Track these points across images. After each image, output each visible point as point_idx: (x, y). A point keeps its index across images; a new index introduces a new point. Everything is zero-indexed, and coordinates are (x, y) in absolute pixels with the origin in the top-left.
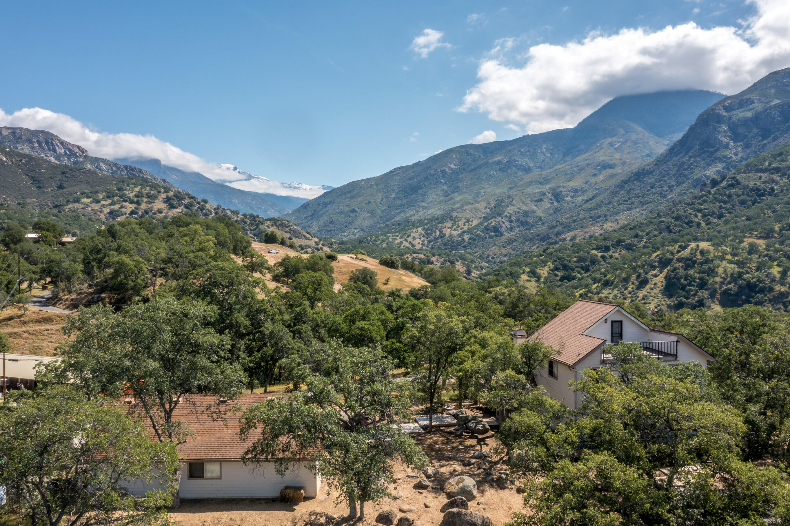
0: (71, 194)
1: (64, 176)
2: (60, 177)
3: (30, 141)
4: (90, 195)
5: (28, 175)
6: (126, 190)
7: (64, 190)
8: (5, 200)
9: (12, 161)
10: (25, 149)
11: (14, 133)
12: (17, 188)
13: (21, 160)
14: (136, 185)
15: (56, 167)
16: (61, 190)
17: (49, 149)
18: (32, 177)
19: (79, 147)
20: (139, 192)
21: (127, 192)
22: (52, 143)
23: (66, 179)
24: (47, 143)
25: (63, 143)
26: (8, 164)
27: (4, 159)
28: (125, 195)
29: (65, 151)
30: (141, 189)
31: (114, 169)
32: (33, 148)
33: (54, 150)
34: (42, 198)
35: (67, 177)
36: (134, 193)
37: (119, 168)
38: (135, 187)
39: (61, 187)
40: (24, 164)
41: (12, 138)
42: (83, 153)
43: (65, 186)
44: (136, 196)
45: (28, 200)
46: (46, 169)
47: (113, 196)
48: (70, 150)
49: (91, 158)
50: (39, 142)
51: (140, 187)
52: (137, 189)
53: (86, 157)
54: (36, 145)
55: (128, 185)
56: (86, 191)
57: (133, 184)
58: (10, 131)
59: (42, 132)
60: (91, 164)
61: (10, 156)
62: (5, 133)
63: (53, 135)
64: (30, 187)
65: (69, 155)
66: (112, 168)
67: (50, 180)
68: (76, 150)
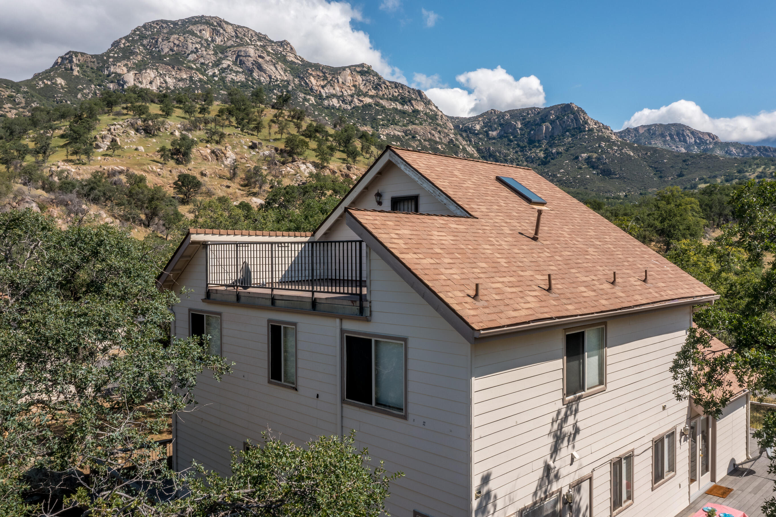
0: (689, 181)
1: (684, 164)
2: (680, 165)
3: (663, 135)
4: (708, 180)
5: (651, 167)
6: (747, 171)
7: (683, 178)
8: (629, 192)
9: (639, 155)
10: (658, 144)
11: (649, 130)
12: (641, 180)
13: (646, 154)
14: (758, 165)
15: (678, 156)
16: (681, 178)
17: (680, 141)
18: (655, 168)
19: (709, 134)
20: (762, 172)
21: (748, 174)
22: (683, 135)
23: (686, 167)
24: (678, 134)
25: (694, 133)
26: (635, 159)
27: (632, 154)
28: (745, 177)
29: (695, 140)
30: (765, 169)
31: (746, 151)
32: (665, 142)
33: (685, 141)
34: (662, 187)
35: (687, 165)
36: (756, 174)
37: (750, 151)
38: (757, 167)
39: (681, 175)
40: (649, 157)
41: (647, 135)
42: (713, 139)
43: (685, 173)
44: (758, 177)
45: (650, 190)
46: (669, 159)
47: (732, 179)
48: (700, 138)
49: (722, 143)
50: (671, 136)
51: (763, 167)
52: (760, 170)
53: (716, 143)
54: (668, 138)
55: (750, 166)
56: (705, 177)
57: (755, 164)
58: (646, 129)
59: (675, 125)
60: (721, 150)
61: (637, 150)
62: (641, 131)
63: (684, 126)
64: (652, 178)
65: (699, 144)
66: (743, 151)
67: (671, 169)
68: (707, 137)
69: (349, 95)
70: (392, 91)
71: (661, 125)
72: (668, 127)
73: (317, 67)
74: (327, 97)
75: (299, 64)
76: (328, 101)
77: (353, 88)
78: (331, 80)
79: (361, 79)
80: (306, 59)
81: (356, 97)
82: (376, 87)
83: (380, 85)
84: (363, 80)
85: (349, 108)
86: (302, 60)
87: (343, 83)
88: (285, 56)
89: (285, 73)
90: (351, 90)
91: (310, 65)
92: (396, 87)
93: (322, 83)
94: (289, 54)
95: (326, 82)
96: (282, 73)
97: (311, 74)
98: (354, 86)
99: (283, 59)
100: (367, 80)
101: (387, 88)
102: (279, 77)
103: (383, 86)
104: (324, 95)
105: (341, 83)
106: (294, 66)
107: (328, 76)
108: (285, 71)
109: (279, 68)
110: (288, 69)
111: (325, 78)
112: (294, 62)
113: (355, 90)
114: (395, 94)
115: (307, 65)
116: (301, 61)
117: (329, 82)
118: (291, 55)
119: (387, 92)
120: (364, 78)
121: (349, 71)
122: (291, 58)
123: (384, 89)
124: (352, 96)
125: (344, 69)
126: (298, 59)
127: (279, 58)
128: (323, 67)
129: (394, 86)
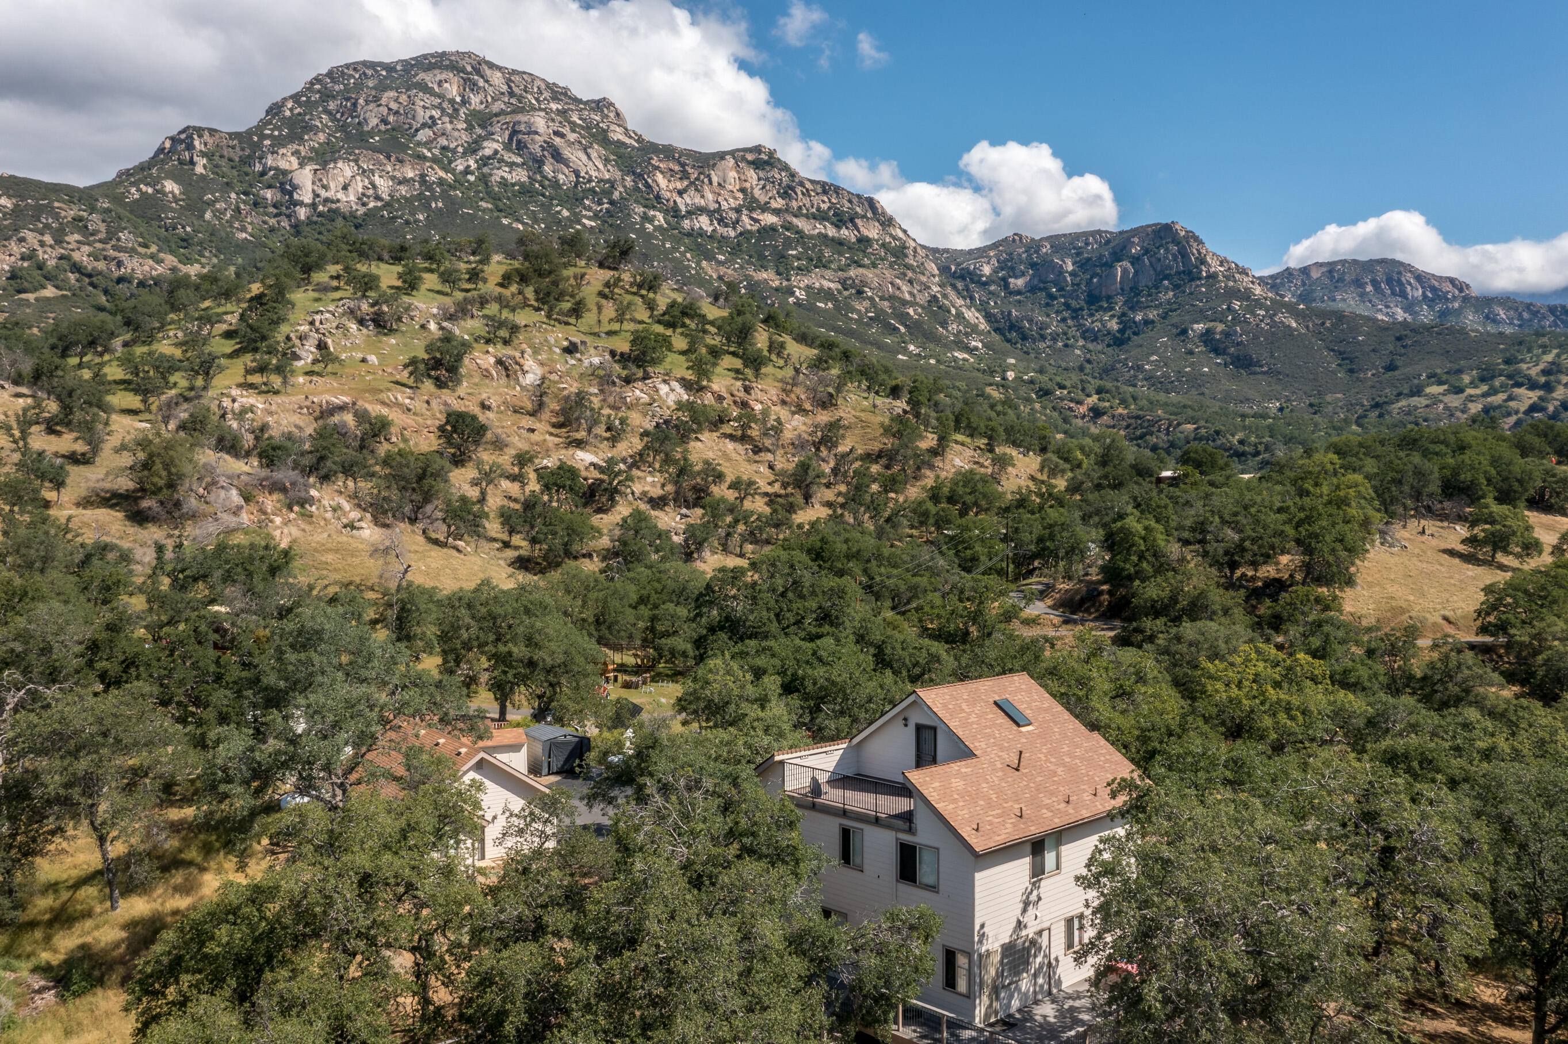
0: (1407, 379)
1: (1399, 344)
2: (1391, 347)
3: (1358, 283)
4: (1444, 377)
5: (1333, 350)
6: (1522, 361)
7: (1396, 373)
8: (1287, 401)
9: (1307, 328)
10: (1348, 302)
11: (1330, 272)
13: (1323, 324)
14: (1546, 349)
15: (1386, 329)
16: (1391, 373)
17: (1394, 293)
18: (1341, 353)
19: (1452, 281)
20: (1554, 363)
21: (1524, 366)
22: (1399, 281)
23: (1403, 351)
24: (1389, 281)
25: (1421, 278)
26: (1300, 334)
27: (1294, 325)
28: (1519, 372)
29: (1424, 293)
31: (1526, 316)
32: (1363, 295)
33: (1403, 294)
35: (1404, 347)
36: (1541, 366)
37: (1535, 314)
38: (1544, 353)
39: (1391, 367)
40: (1328, 330)
41: (1327, 281)
42: (1461, 290)
43: (1398, 364)
44: (1545, 372)
45: (1329, 398)
46: (1367, 334)
47: (1493, 377)
48: (1433, 289)
49: (1477, 298)
50: (1375, 283)
51: (1556, 352)
52: (1551, 356)
53: (1466, 299)
54: (1369, 288)
55: (1530, 350)
56: (1439, 371)
57: (1541, 346)
58: (1325, 269)
59: (1382, 261)
60: (1476, 313)
61: (1304, 317)
62: (1315, 274)
63: (1402, 264)
64: (1333, 372)
65: (1432, 300)
66: (1520, 315)
67: (1372, 355)
68: (1448, 287)
69: (731, 209)
70: (816, 200)
71: (1355, 262)
72: (1369, 266)
73: (668, 152)
74: (690, 213)
75: (633, 148)
76: (692, 220)
77: (740, 195)
78: (697, 179)
79: (755, 177)
80: (647, 137)
81: (745, 212)
82: (786, 193)
83: (793, 189)
84: (759, 179)
85: (732, 234)
86: (640, 140)
87: (719, 184)
88: (605, 132)
89: (605, 166)
90: (735, 198)
91: (654, 148)
92: (825, 192)
93: (679, 185)
94: (613, 127)
95: (686, 183)
96: (601, 166)
97: (657, 168)
98: (743, 190)
99: (602, 137)
100: (767, 179)
101: (807, 193)
102: (594, 174)
103: (799, 190)
104: (683, 209)
105: (715, 184)
106: (622, 150)
107: (690, 171)
108: (606, 161)
109: (594, 155)
110: (612, 157)
111: (685, 175)
112: (623, 144)
113: (745, 199)
114: (822, 206)
115: (649, 149)
116: (637, 141)
117: (692, 183)
118: (618, 129)
119: (807, 201)
120: (761, 174)
121: (732, 161)
122: (617, 135)
123: (800, 196)
124: (738, 210)
125: (721, 156)
126: (630, 137)
127: (593, 135)
128: (682, 153)
129: (819, 190)
